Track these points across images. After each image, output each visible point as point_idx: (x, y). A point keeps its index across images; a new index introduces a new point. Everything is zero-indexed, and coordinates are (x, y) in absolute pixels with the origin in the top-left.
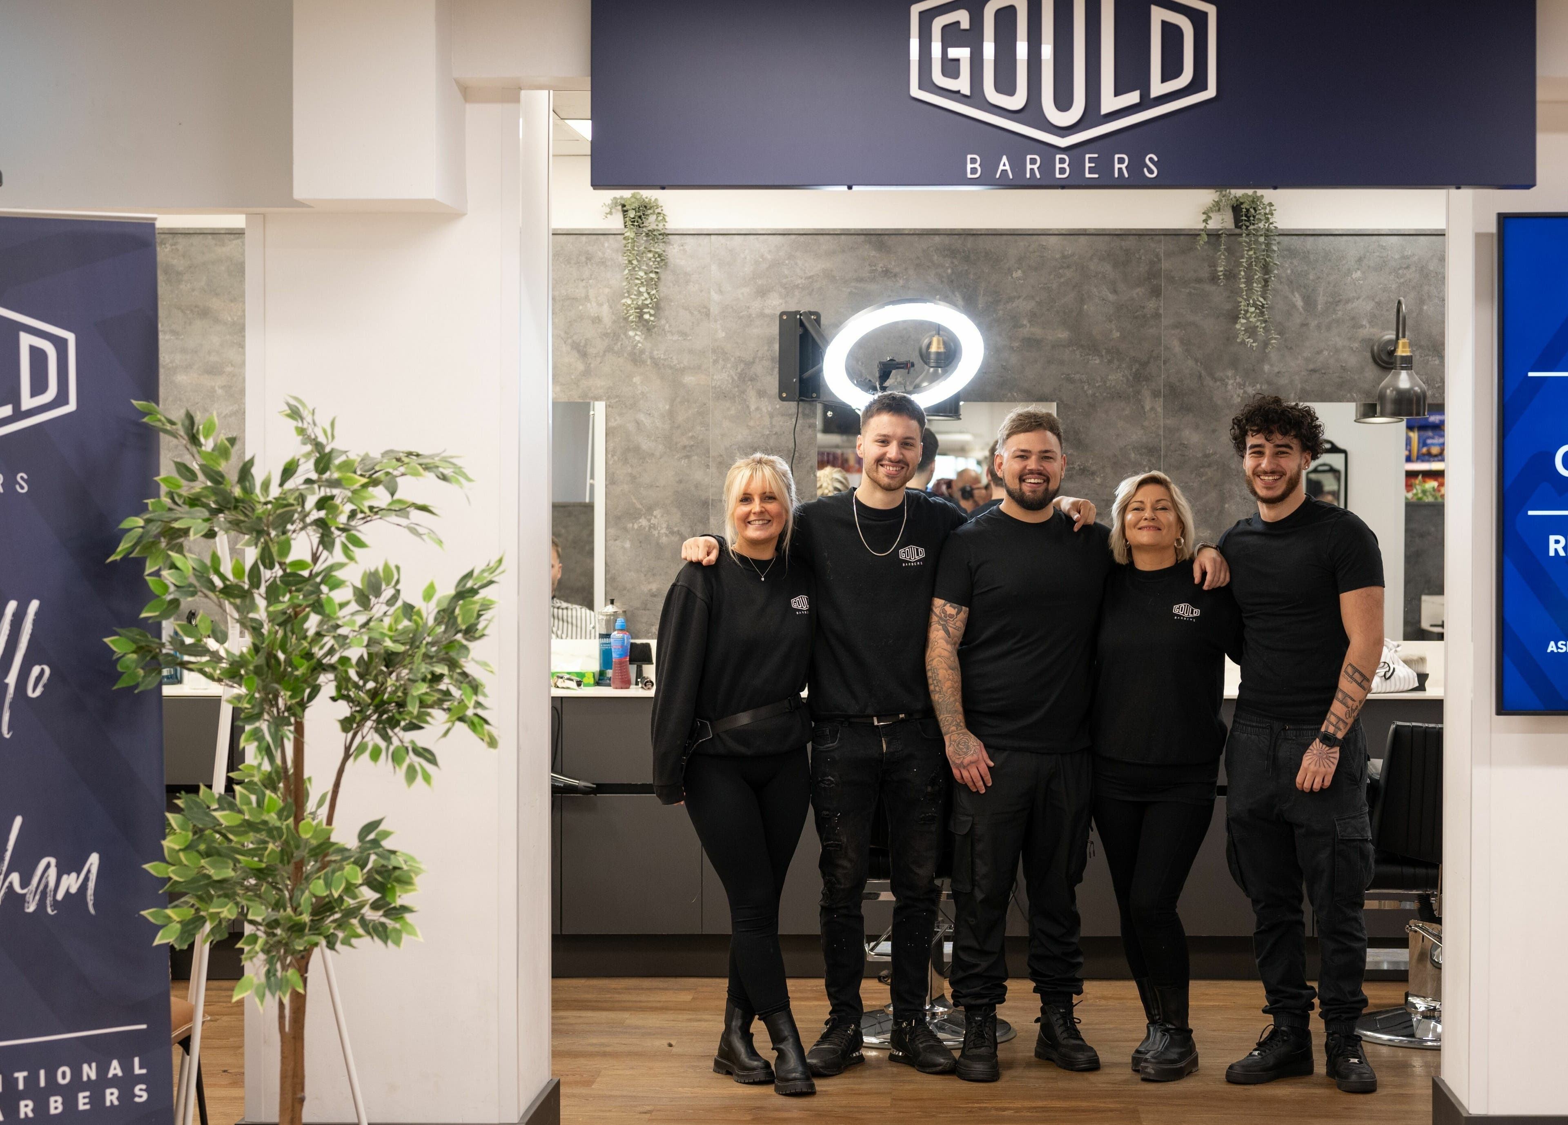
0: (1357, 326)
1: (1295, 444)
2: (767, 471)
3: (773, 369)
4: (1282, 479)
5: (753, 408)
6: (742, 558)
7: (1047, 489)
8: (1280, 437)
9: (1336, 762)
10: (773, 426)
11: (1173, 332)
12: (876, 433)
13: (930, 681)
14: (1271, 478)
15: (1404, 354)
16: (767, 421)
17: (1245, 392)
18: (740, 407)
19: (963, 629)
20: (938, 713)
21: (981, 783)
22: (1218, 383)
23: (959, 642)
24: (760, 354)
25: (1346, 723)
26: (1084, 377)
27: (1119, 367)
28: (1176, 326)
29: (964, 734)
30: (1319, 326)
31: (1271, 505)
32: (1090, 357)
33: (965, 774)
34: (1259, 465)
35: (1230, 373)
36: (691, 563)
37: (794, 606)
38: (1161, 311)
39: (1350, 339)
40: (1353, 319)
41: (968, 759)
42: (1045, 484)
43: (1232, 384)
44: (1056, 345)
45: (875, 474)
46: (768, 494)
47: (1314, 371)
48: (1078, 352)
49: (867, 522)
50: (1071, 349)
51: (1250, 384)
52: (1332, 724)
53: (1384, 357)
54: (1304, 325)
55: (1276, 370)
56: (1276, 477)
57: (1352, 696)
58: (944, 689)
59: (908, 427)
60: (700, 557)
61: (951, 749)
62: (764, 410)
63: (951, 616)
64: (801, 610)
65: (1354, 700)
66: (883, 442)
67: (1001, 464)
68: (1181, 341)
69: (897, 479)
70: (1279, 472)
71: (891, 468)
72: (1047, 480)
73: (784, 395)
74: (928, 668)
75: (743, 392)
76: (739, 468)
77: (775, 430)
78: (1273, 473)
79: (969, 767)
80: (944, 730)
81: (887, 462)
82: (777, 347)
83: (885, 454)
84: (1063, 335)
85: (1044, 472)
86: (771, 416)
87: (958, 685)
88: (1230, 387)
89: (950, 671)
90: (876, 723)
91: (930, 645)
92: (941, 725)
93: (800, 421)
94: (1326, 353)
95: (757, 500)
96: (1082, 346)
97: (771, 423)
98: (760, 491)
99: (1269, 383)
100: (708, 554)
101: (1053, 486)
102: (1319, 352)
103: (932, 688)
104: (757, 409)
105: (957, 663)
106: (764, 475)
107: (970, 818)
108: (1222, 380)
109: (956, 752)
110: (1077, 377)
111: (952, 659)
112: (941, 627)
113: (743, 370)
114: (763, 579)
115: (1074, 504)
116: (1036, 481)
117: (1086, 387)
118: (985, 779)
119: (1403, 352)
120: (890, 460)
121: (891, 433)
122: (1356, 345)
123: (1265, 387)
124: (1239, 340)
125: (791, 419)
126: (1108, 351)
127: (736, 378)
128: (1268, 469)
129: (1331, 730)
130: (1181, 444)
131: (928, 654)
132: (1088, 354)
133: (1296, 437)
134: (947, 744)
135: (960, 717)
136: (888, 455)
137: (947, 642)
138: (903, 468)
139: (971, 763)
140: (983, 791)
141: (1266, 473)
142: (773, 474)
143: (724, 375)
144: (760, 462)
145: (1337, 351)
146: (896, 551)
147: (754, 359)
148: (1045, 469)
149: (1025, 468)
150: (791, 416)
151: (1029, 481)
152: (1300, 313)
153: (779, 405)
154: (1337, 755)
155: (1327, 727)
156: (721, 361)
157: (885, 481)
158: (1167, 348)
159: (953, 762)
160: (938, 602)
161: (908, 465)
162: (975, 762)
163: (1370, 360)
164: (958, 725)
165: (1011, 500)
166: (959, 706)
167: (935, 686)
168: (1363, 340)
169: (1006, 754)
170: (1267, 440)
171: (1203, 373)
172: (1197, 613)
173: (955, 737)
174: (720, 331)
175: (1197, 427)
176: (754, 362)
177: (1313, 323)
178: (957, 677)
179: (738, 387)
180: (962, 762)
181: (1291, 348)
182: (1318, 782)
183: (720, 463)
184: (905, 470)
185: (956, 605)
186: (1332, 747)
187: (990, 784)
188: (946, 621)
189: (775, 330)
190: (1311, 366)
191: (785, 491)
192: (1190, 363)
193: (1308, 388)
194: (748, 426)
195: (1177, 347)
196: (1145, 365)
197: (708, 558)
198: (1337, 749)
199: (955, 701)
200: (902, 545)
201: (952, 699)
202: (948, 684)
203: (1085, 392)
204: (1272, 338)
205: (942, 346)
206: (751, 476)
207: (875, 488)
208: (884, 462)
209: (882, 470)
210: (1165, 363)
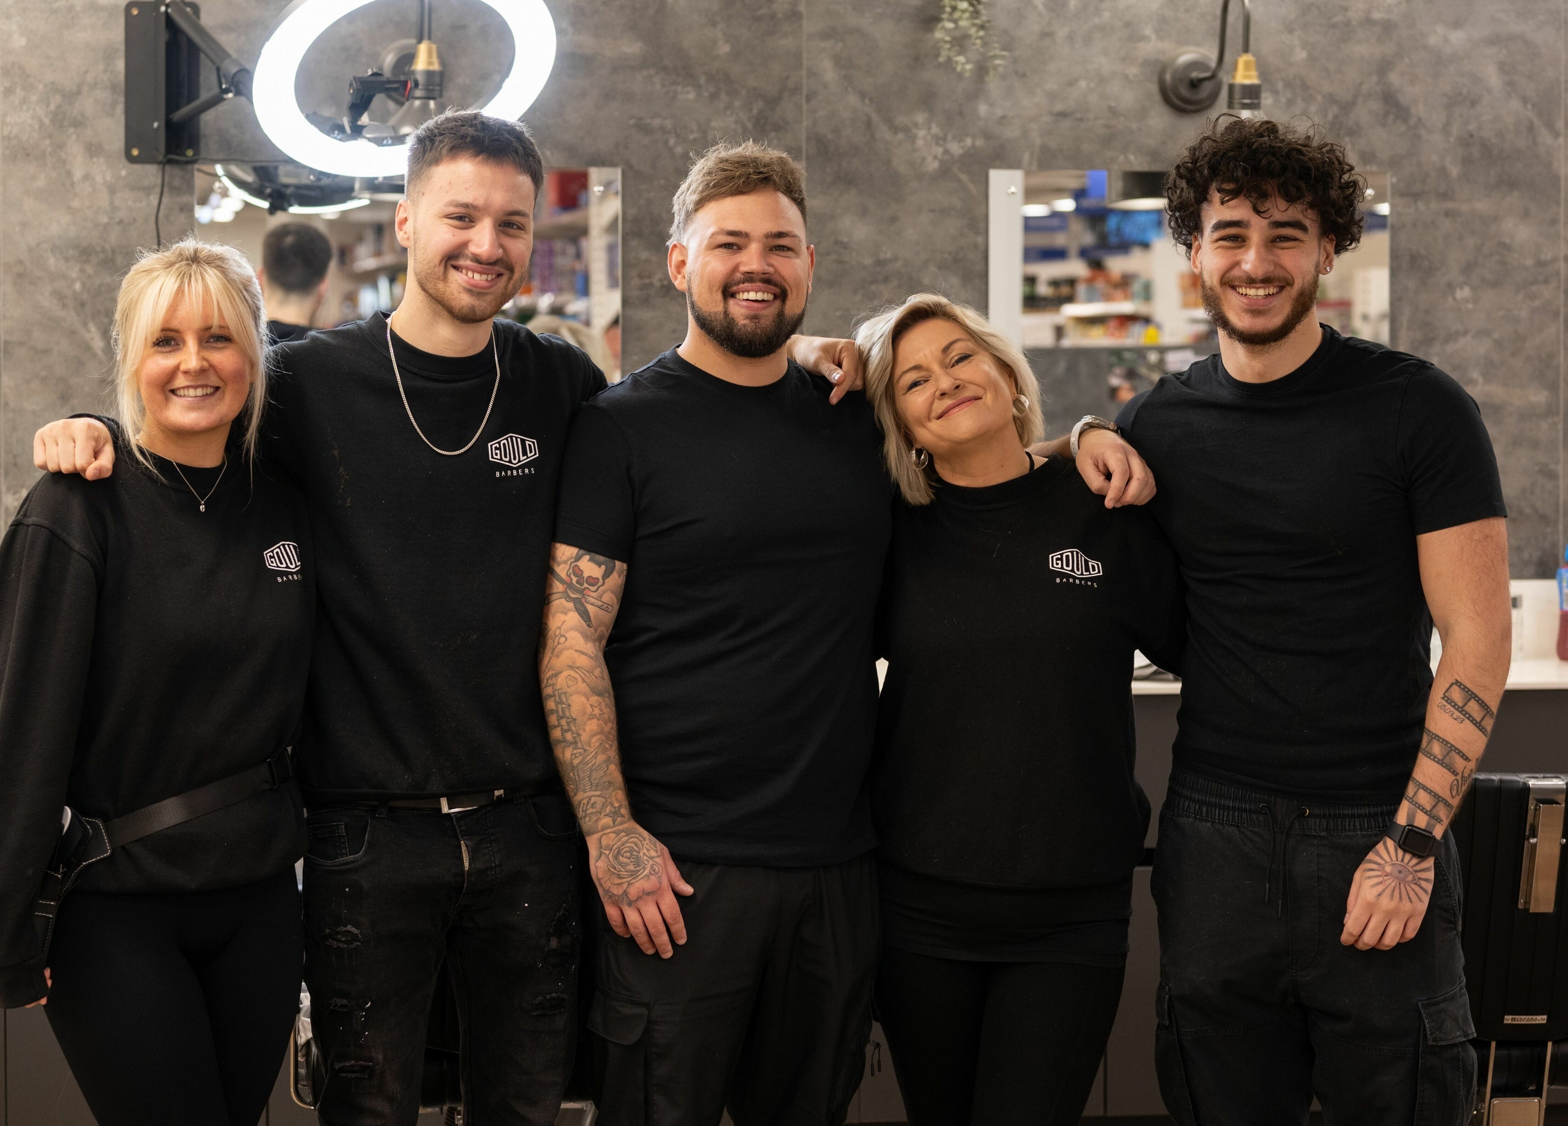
0: (1134, 36)
1: (1310, 220)
2: (212, 277)
3: (113, 106)
4: (1284, 293)
5: (78, 174)
6: (162, 463)
7: (781, 314)
8: (1282, 204)
9: (1429, 887)
10: (114, 208)
11: (822, 45)
12: (447, 198)
13: (553, 720)
14: (1261, 292)
15: (1247, 82)
16: (103, 199)
17: (946, 152)
18: (54, 174)
19: (616, 607)
20: (570, 788)
21: (665, 937)
22: (901, 136)
23: (607, 635)
24: (90, 78)
25: (1447, 804)
26: (668, 123)
27: (729, 106)
28: (828, 34)
29: (628, 832)
30: (1071, 38)
31: (1258, 348)
32: (679, 88)
33: (632, 917)
34: (1237, 264)
35: (920, 118)
36: (57, 477)
37: (272, 564)
38: (802, 8)
39: (1123, 60)
40: (1128, 25)
41: (640, 885)
42: (778, 303)
43: (924, 138)
44: (620, 66)
45: (441, 285)
46: (215, 330)
47: (1062, 115)
48: (657, 80)
49: (421, 383)
50: (645, 73)
51: (954, 137)
52: (1423, 809)
53: (1185, 92)
54: (1047, 35)
55: (999, 112)
56: (1272, 290)
57: (1464, 749)
58: (584, 737)
59: (514, 189)
60: (80, 463)
61: (600, 864)
62: (99, 179)
63: (593, 581)
64: (286, 574)
65: (1467, 759)
66: (460, 218)
67: (683, 263)
68: (837, 60)
69: (489, 298)
70: (1279, 280)
71: (477, 276)
72: (782, 295)
73: (135, 152)
74: (547, 691)
75: (60, 146)
76: (149, 271)
77: (119, 215)
78: (1266, 281)
79: (641, 904)
80: (586, 824)
81: (468, 263)
82: (120, 65)
83: (465, 245)
84: (632, 48)
85: (776, 278)
86: (112, 190)
87: (611, 727)
88: (920, 143)
89: (595, 699)
90: (445, 809)
91: (550, 643)
92: (580, 814)
93: (165, 200)
94: (1083, 84)
95: (191, 344)
96: (665, 69)
97: (112, 203)
98: (197, 323)
99: (987, 135)
100: (96, 454)
101: (792, 307)
102: (1072, 83)
103: (556, 734)
104: (87, 177)
105: (605, 682)
106: (206, 289)
107: (644, 1011)
108: (906, 130)
109: (612, 872)
110: (656, 122)
111: (597, 672)
112: (571, 605)
113: (59, 106)
114: (202, 508)
115: (826, 350)
116: (759, 296)
117: (672, 142)
118: (673, 929)
119: (1246, 77)
120: (477, 259)
121: (480, 202)
122: (1133, 71)
123: (979, 143)
124: (941, 59)
125: (148, 195)
126: (711, 78)
127: (47, 121)
128: (1259, 273)
129: (1421, 821)
130: (837, 242)
131: (546, 661)
132: (675, 83)
133: (1311, 206)
134: (593, 852)
135: (619, 797)
136: (473, 249)
137: (586, 637)
138: (499, 275)
139: (646, 894)
140: (668, 953)
141: (1251, 281)
142: (226, 288)
143: (25, 117)
144: (195, 259)
145: (1102, 80)
146: (482, 445)
147: (80, 86)
148: (776, 271)
149: (736, 268)
150: (147, 190)
151: (746, 296)
152: (1040, 15)
153: (125, 170)
154: (1431, 875)
155: (1411, 816)
156: (18, 90)
157: (464, 301)
158: (811, 74)
159: (607, 891)
160: (565, 552)
161: (511, 269)
162: (653, 893)
163: (1158, 97)
164: (615, 814)
165: (705, 338)
166: (614, 773)
167: (564, 731)
168: (1146, 63)
169: (716, 870)
170: (1258, 212)
171: (875, 118)
172: (1096, 569)
173: (609, 839)
174: (16, 36)
175: (864, 212)
176: (79, 93)
177: (1062, 32)
178: (609, 712)
179: (50, 136)
180: (625, 893)
181: (1024, 75)
182: (1396, 934)
183: (20, 276)
184: (504, 279)
185: (601, 558)
186: (1422, 857)
187: (682, 941)
188: (581, 592)
189: (117, 34)
190: (1059, 107)
191: (250, 322)
192: (853, 99)
193: (1053, 144)
194: (69, 208)
195: (830, 73)
196: (773, 102)
197: (96, 464)
198: (1430, 862)
199: (608, 761)
200: (494, 433)
201: (601, 758)
202: (592, 726)
203: (670, 150)
204: (995, 57)
205: (435, 60)
206: (180, 291)
207: (435, 314)
208: (462, 262)
209: (457, 279)
210: (809, 99)
